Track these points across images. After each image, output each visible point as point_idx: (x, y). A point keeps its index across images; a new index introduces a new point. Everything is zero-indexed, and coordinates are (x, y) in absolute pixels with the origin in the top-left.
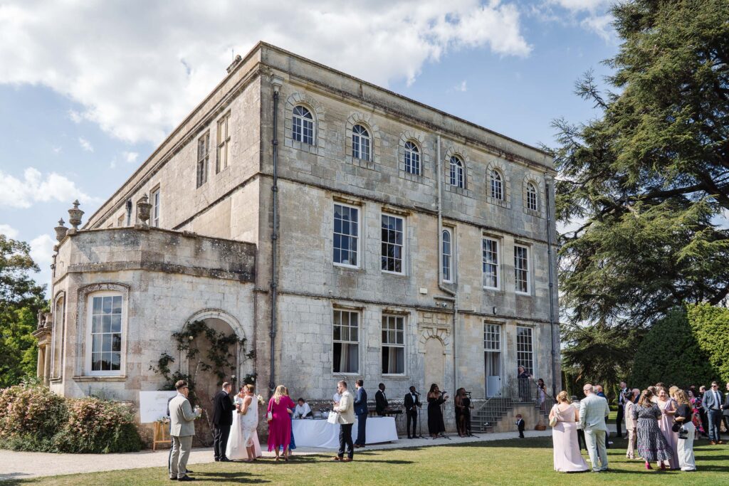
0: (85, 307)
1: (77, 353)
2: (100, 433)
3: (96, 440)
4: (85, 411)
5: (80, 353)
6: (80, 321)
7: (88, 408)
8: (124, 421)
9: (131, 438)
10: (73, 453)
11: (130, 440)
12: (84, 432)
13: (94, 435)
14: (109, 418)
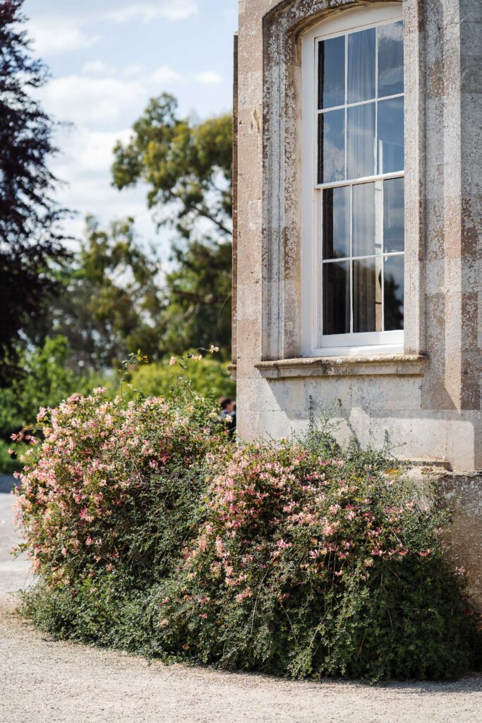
0: (292, 84)
1: (268, 266)
2: (294, 590)
3: (280, 618)
4: (249, 498)
5: (278, 265)
6: (275, 139)
7: (261, 486)
8: (388, 545)
9: (416, 620)
10: (202, 665)
11: (409, 628)
12: (242, 586)
13: (271, 595)
14: (327, 530)
